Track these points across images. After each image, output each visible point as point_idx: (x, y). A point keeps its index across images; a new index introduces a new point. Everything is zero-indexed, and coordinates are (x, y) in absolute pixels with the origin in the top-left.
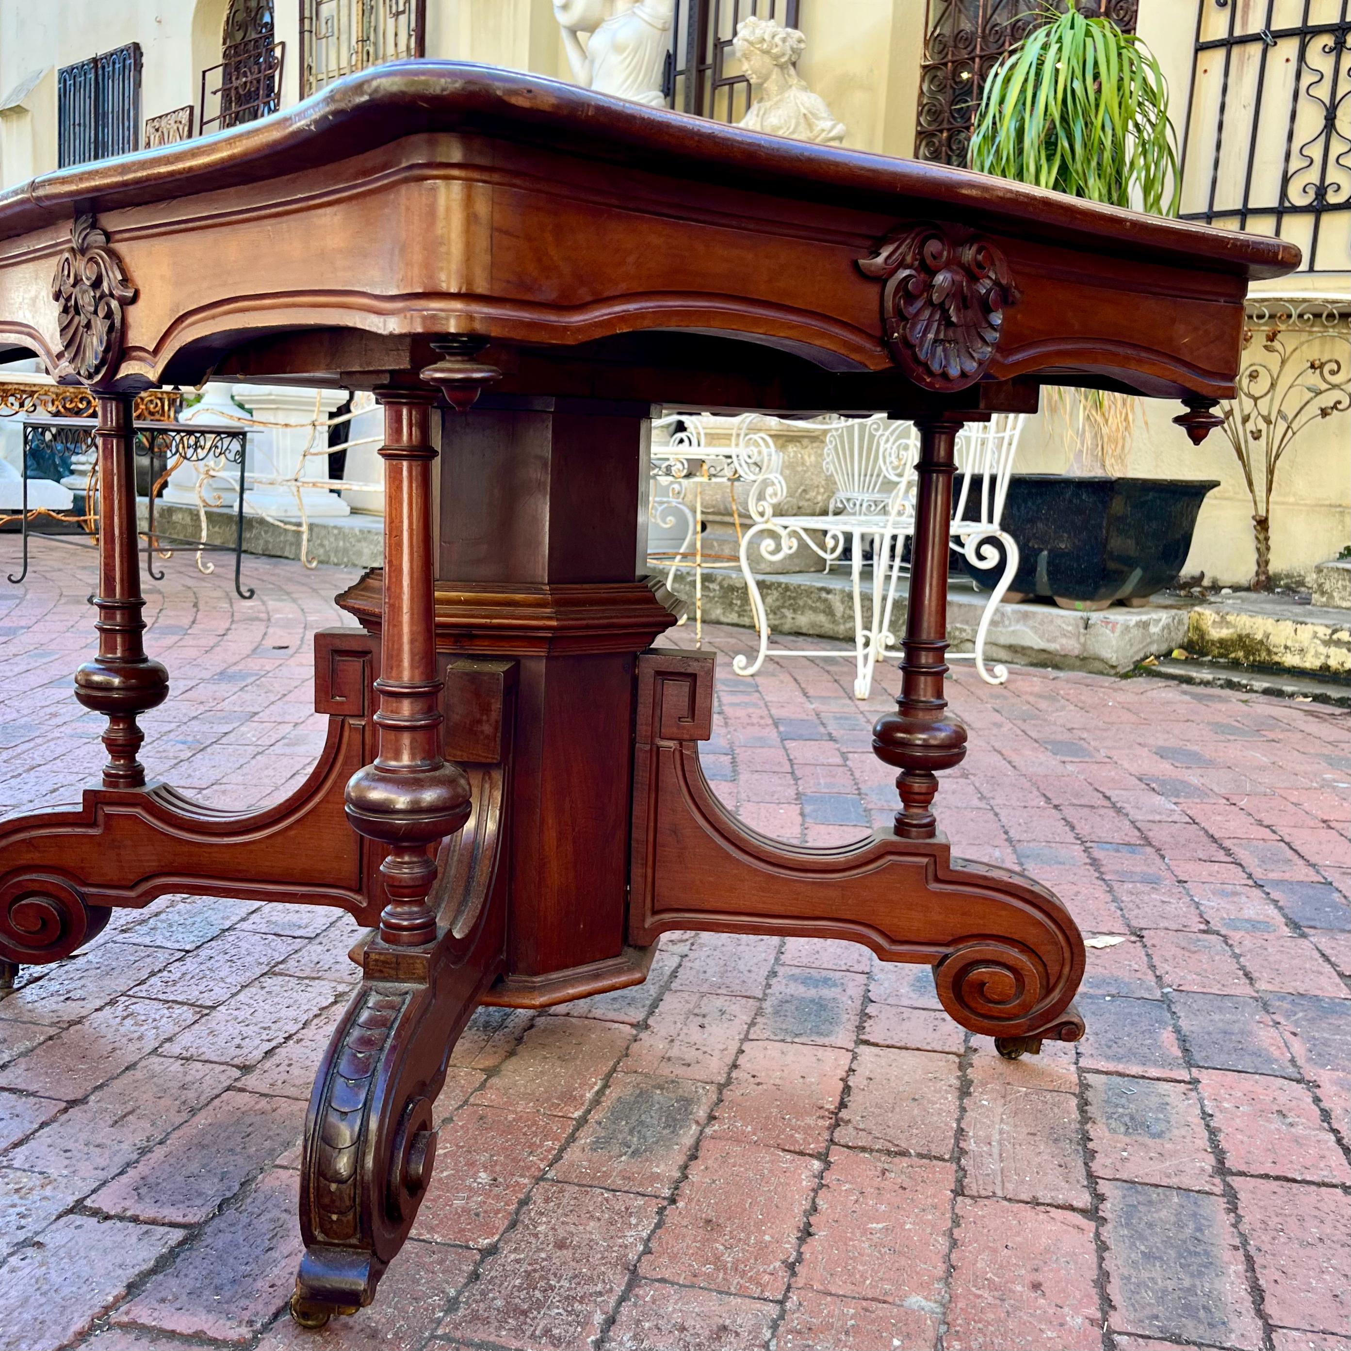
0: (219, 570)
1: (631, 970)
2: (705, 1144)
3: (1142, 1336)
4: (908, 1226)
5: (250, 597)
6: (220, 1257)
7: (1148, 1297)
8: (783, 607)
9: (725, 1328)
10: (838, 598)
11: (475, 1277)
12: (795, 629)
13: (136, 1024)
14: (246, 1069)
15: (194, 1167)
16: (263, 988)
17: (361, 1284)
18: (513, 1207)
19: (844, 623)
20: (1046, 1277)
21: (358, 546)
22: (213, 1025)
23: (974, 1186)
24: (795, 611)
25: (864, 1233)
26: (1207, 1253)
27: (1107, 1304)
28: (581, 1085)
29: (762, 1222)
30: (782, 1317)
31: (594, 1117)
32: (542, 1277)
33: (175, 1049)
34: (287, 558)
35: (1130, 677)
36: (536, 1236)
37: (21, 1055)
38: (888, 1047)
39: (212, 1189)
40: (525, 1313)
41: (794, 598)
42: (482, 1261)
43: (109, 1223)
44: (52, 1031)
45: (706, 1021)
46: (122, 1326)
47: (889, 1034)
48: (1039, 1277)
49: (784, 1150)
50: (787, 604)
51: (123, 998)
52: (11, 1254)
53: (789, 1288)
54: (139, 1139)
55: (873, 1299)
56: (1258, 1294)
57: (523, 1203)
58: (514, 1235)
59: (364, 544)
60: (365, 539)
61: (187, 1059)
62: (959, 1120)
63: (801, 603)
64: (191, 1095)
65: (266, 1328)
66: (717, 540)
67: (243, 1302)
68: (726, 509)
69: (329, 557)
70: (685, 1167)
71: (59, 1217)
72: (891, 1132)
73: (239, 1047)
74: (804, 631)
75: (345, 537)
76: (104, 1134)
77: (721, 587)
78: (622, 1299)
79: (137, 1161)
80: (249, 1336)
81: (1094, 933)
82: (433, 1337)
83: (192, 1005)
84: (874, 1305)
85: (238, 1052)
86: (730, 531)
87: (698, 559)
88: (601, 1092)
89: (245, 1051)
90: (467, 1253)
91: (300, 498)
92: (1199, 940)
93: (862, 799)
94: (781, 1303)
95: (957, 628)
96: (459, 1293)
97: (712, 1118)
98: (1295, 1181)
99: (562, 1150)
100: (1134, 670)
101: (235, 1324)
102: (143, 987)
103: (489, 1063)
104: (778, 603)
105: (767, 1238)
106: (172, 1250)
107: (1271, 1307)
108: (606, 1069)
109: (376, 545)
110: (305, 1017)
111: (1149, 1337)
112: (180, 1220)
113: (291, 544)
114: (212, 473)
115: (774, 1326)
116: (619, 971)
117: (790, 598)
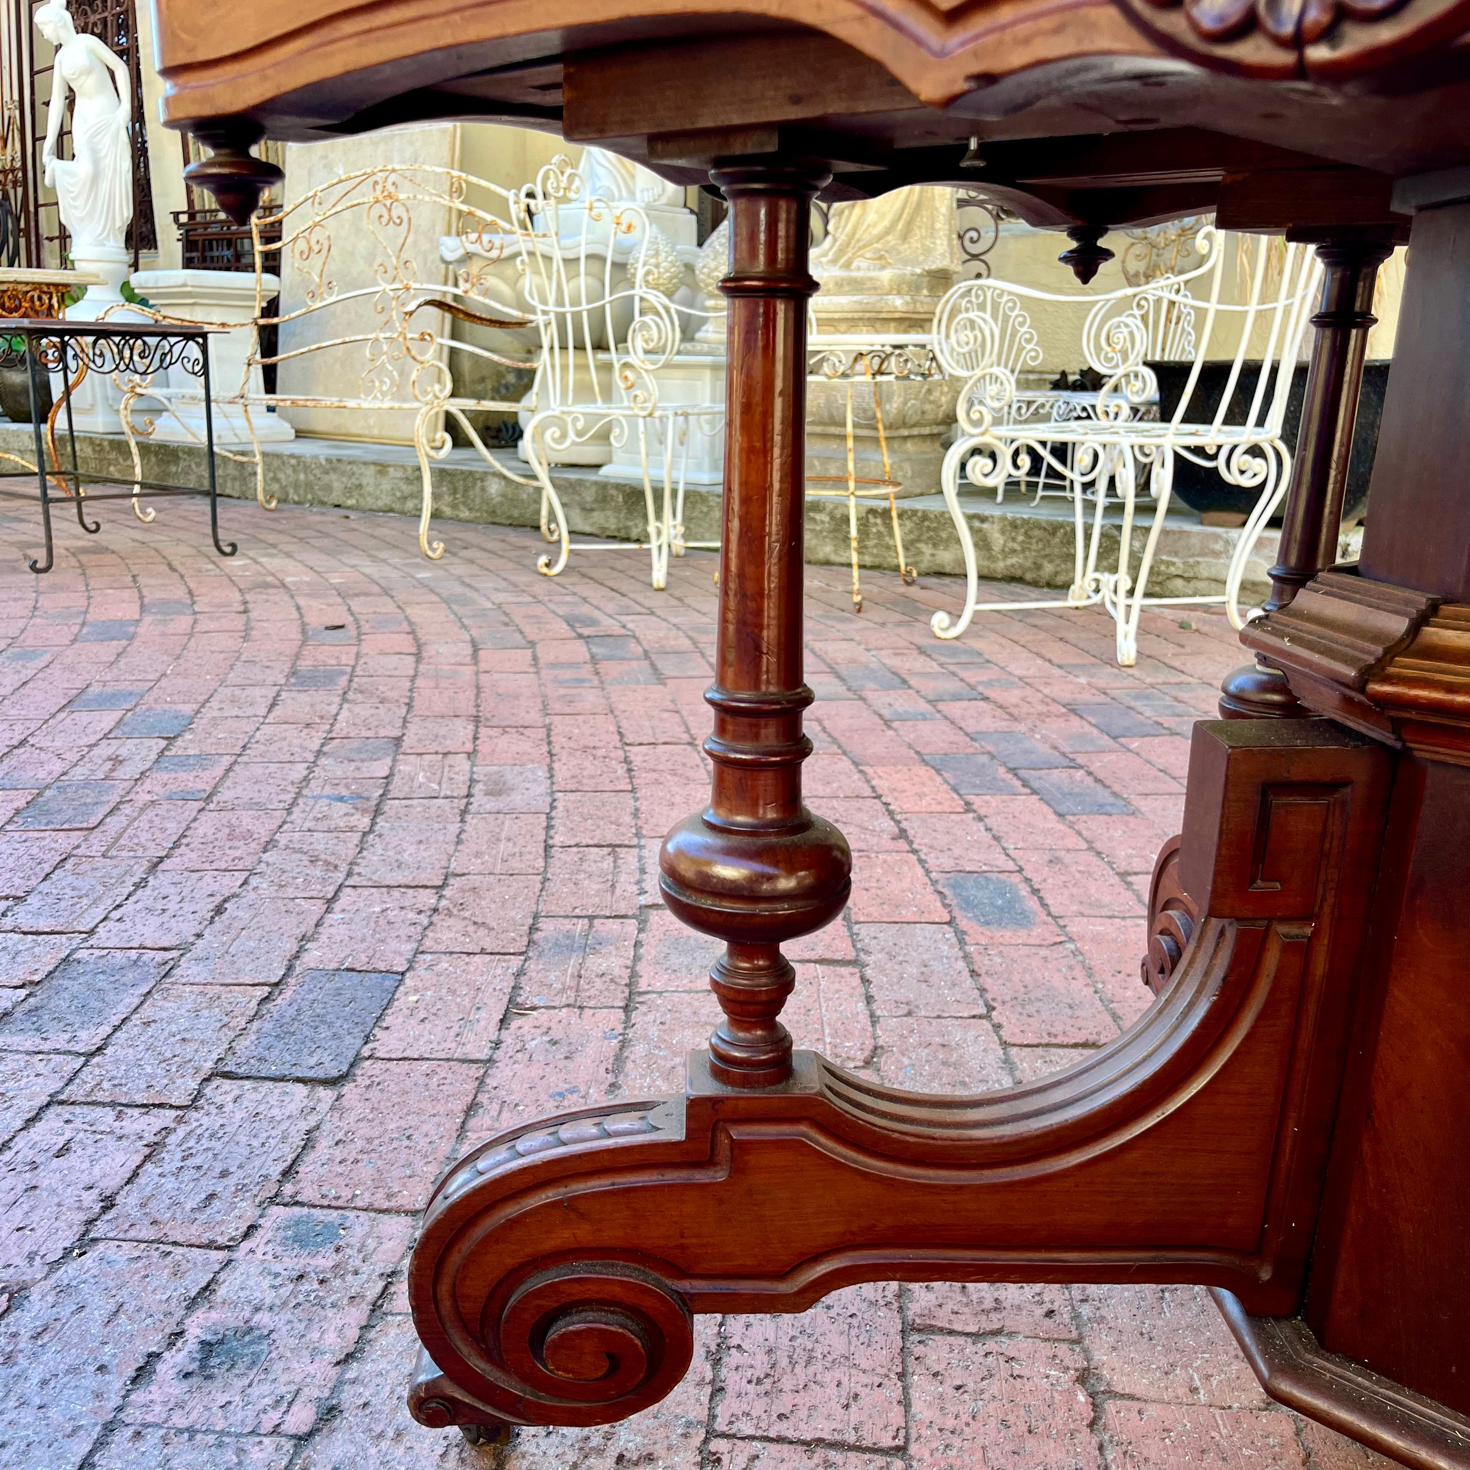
0: (162, 516)
5: (233, 554)
8: (918, 540)
10: (996, 527)
12: (936, 569)
19: (1004, 559)
21: (326, 479)
24: (935, 545)
34: (229, 496)
41: (935, 530)
50: (924, 537)
63: (944, 535)
66: (818, 458)
68: (831, 417)
69: (287, 494)
74: (948, 570)
77: (832, 518)
86: (834, 445)
87: (852, 484)
91: (249, 420)
95: (1162, 561)
104: (912, 537)
109: (350, 477)
113: (234, 479)
114: (139, 390)
117: (929, 528)
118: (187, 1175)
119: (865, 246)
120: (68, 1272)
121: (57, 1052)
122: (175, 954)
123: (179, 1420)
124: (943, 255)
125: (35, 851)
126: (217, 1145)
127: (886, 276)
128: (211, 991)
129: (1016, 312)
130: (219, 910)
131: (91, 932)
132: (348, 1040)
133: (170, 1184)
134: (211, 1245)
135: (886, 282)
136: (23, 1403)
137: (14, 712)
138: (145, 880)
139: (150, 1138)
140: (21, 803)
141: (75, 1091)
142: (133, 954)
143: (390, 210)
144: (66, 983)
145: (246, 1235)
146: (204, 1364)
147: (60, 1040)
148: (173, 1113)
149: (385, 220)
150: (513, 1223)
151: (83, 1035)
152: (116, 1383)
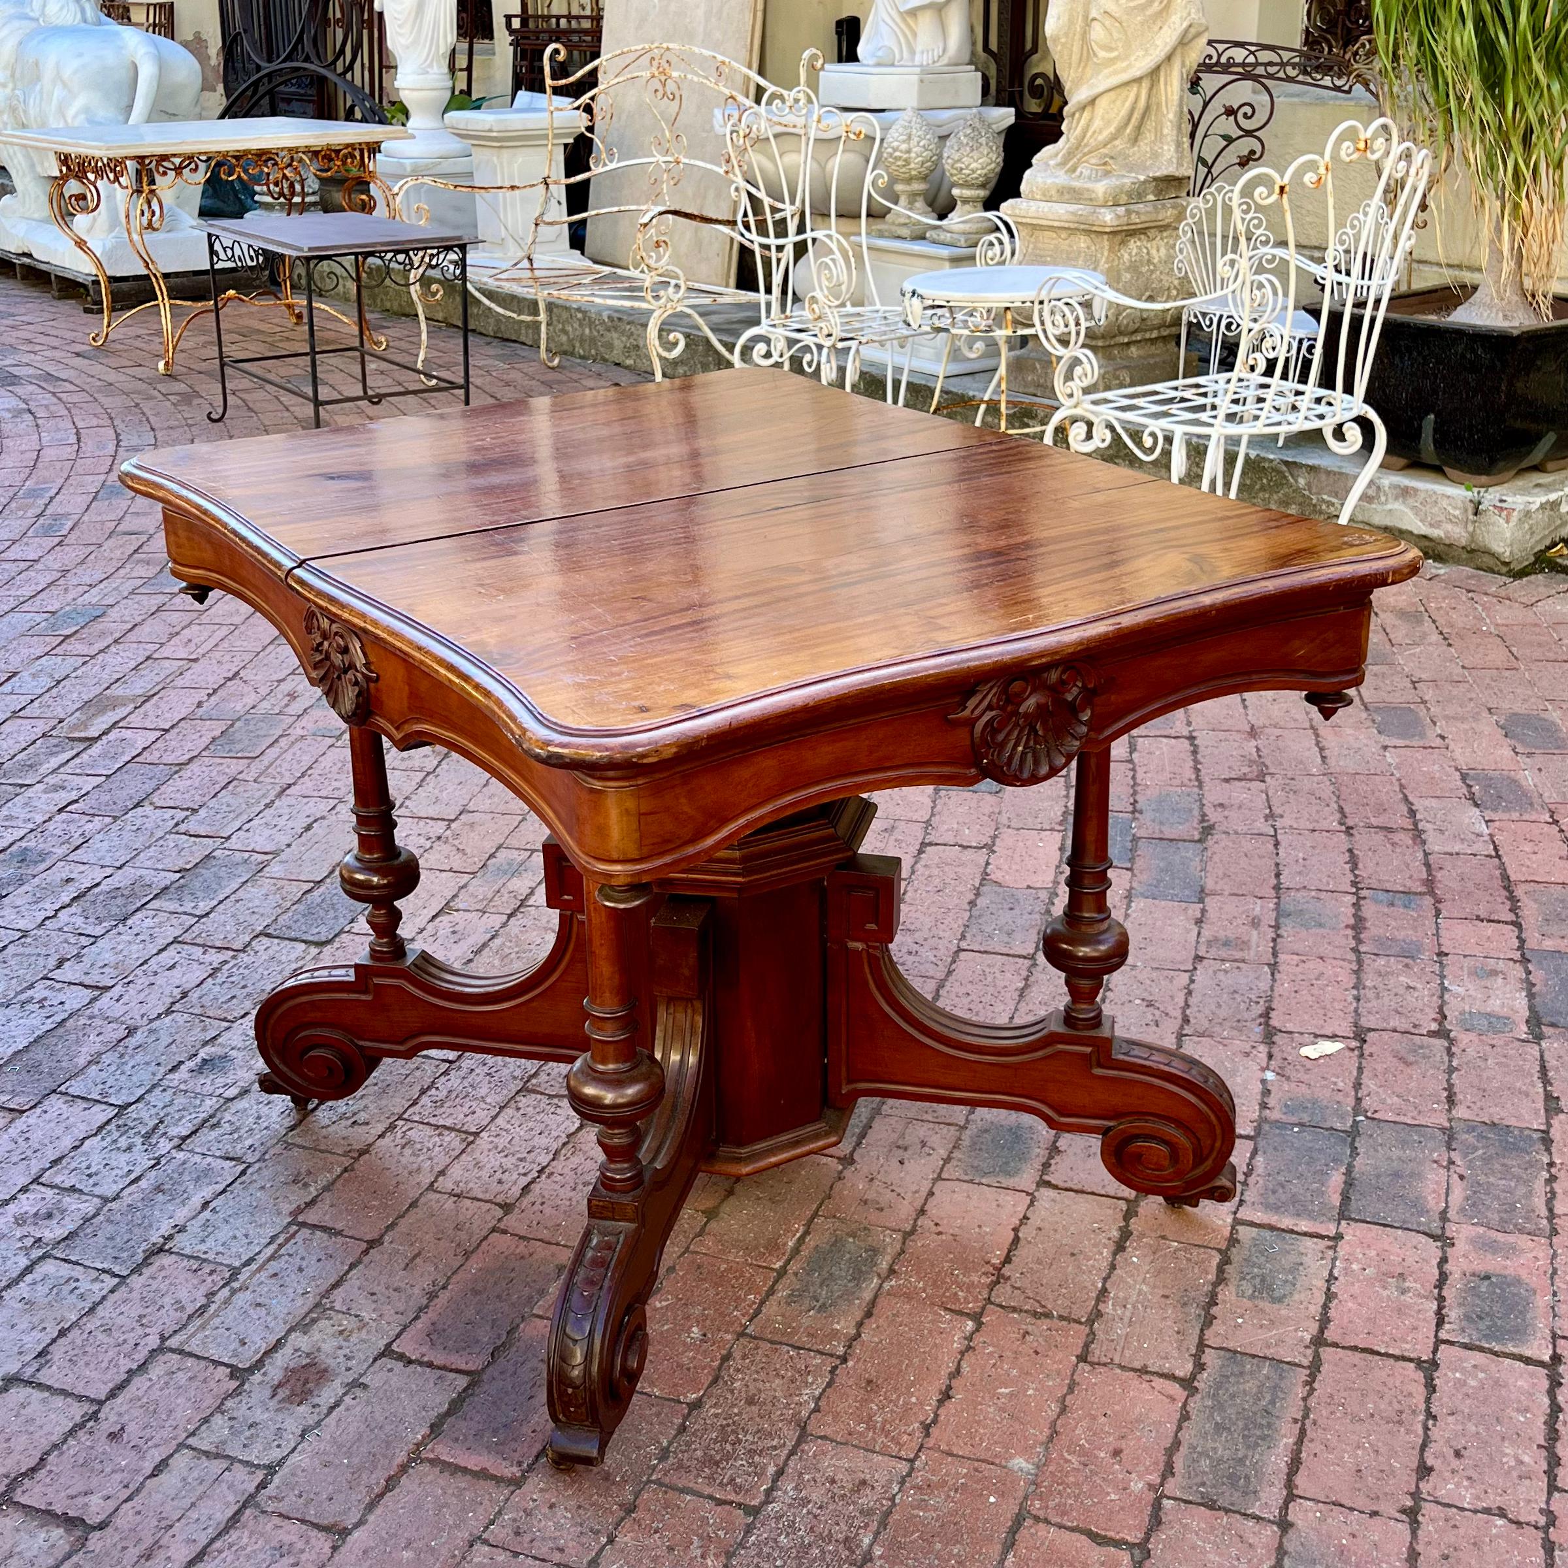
1: (827, 1134)
2: (882, 1302)
3: (1186, 1502)
4: (1030, 1392)
6: (494, 1403)
7: (1205, 1464)
9: (864, 1482)
11: (683, 1429)
13: (414, 1154)
14: (507, 1208)
15: (470, 1313)
16: (518, 1109)
17: (595, 1453)
18: (716, 1363)
20: (1128, 1446)
21: (608, 336)
22: (477, 1155)
23: (1097, 1352)
25: (992, 1398)
26: (1269, 1425)
27: (1168, 1471)
28: (787, 1231)
29: (913, 1384)
30: (909, 1475)
31: (793, 1267)
32: (733, 1432)
33: (445, 1183)
34: (524, 344)
35: (1527, 575)
36: (732, 1392)
37: (326, 1189)
38: (1067, 1190)
39: (485, 1336)
40: (717, 1464)
42: (689, 1414)
43: (412, 1366)
44: (347, 1162)
45: (906, 1155)
46: (431, 1461)
47: (1071, 1173)
48: (1123, 1444)
49: (946, 1309)
51: (400, 1123)
52: (345, 1394)
53: (921, 1446)
54: (426, 1283)
55: (983, 1461)
56: (1295, 1464)
57: (726, 1358)
58: (716, 1391)
59: (615, 335)
60: (616, 328)
61: (458, 1196)
62: (1105, 1280)
64: (463, 1236)
65: (530, 1468)
67: (514, 1445)
70: (860, 1325)
71: (375, 1360)
72: (1042, 1290)
73: (500, 1182)
75: (591, 323)
76: (400, 1278)
78: (792, 1453)
79: (427, 1307)
80: (519, 1474)
81: (1316, 1036)
82: (649, 1481)
83: (459, 1131)
84: (984, 1465)
85: (499, 1188)
88: (801, 1240)
89: (506, 1187)
90: (678, 1407)
92: (1421, 1047)
93: (1135, 819)
94: (912, 1461)
96: (670, 1443)
97: (892, 1271)
98: (1378, 1353)
99: (762, 1303)
100: (1534, 563)
101: (508, 1463)
102: (416, 1108)
103: (709, 1204)
105: (914, 1400)
106: (460, 1394)
107: (1300, 1480)
108: (809, 1213)
110: (555, 1146)
111: (1190, 1502)
112: (463, 1367)
115: (902, 1482)
116: (817, 1137)
118: (226, 985)
119: (1090, 152)
120: (156, 1024)
121: (185, 913)
122: (269, 857)
123: (182, 1087)
124: (1170, 161)
125: (214, 774)
126: (246, 972)
127: (1101, 188)
128: (280, 883)
129: (1251, 215)
130: (308, 828)
131: (228, 838)
132: (342, 920)
133: (217, 988)
134: (225, 1020)
135: (1100, 195)
136: (123, 1073)
137: (238, 643)
138: (273, 802)
139: (215, 965)
140: (217, 733)
141: (188, 937)
142: (246, 855)
143: (664, 85)
144: (203, 871)
145: (243, 1017)
146: (201, 1067)
147: (188, 907)
148: (231, 953)
149: (660, 94)
150: (290, 1009)
151: (201, 904)
152: (162, 1070)
